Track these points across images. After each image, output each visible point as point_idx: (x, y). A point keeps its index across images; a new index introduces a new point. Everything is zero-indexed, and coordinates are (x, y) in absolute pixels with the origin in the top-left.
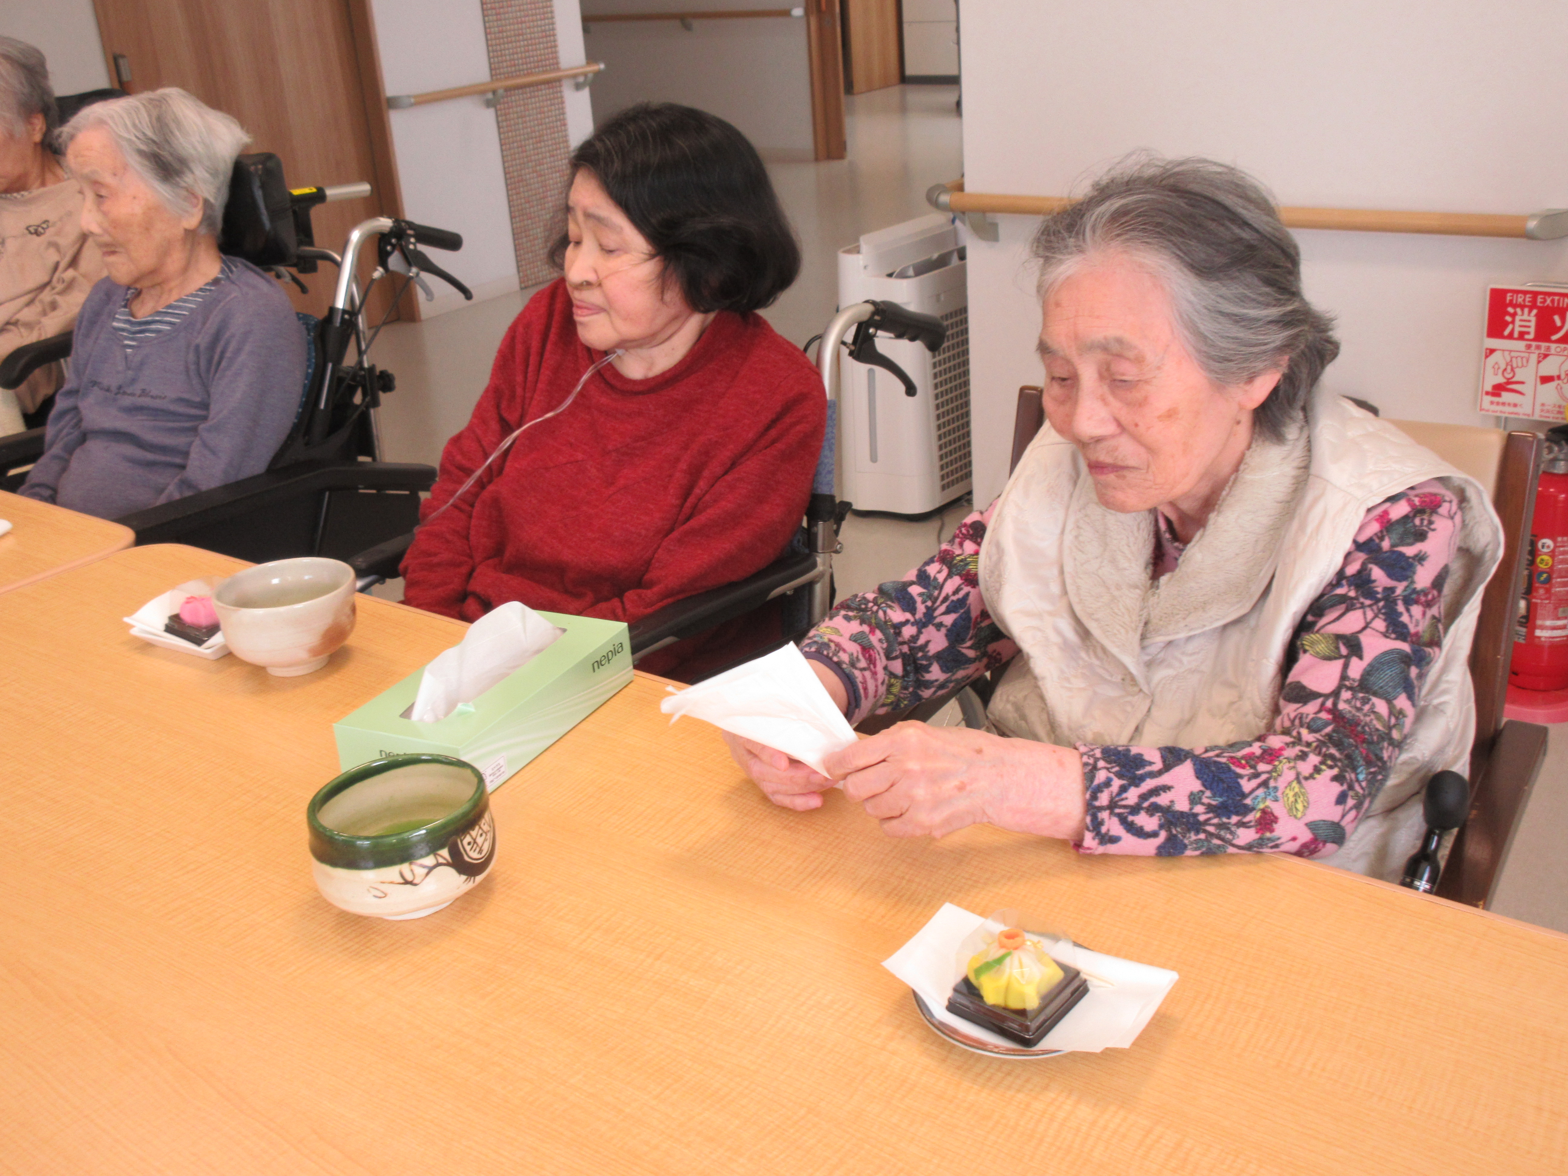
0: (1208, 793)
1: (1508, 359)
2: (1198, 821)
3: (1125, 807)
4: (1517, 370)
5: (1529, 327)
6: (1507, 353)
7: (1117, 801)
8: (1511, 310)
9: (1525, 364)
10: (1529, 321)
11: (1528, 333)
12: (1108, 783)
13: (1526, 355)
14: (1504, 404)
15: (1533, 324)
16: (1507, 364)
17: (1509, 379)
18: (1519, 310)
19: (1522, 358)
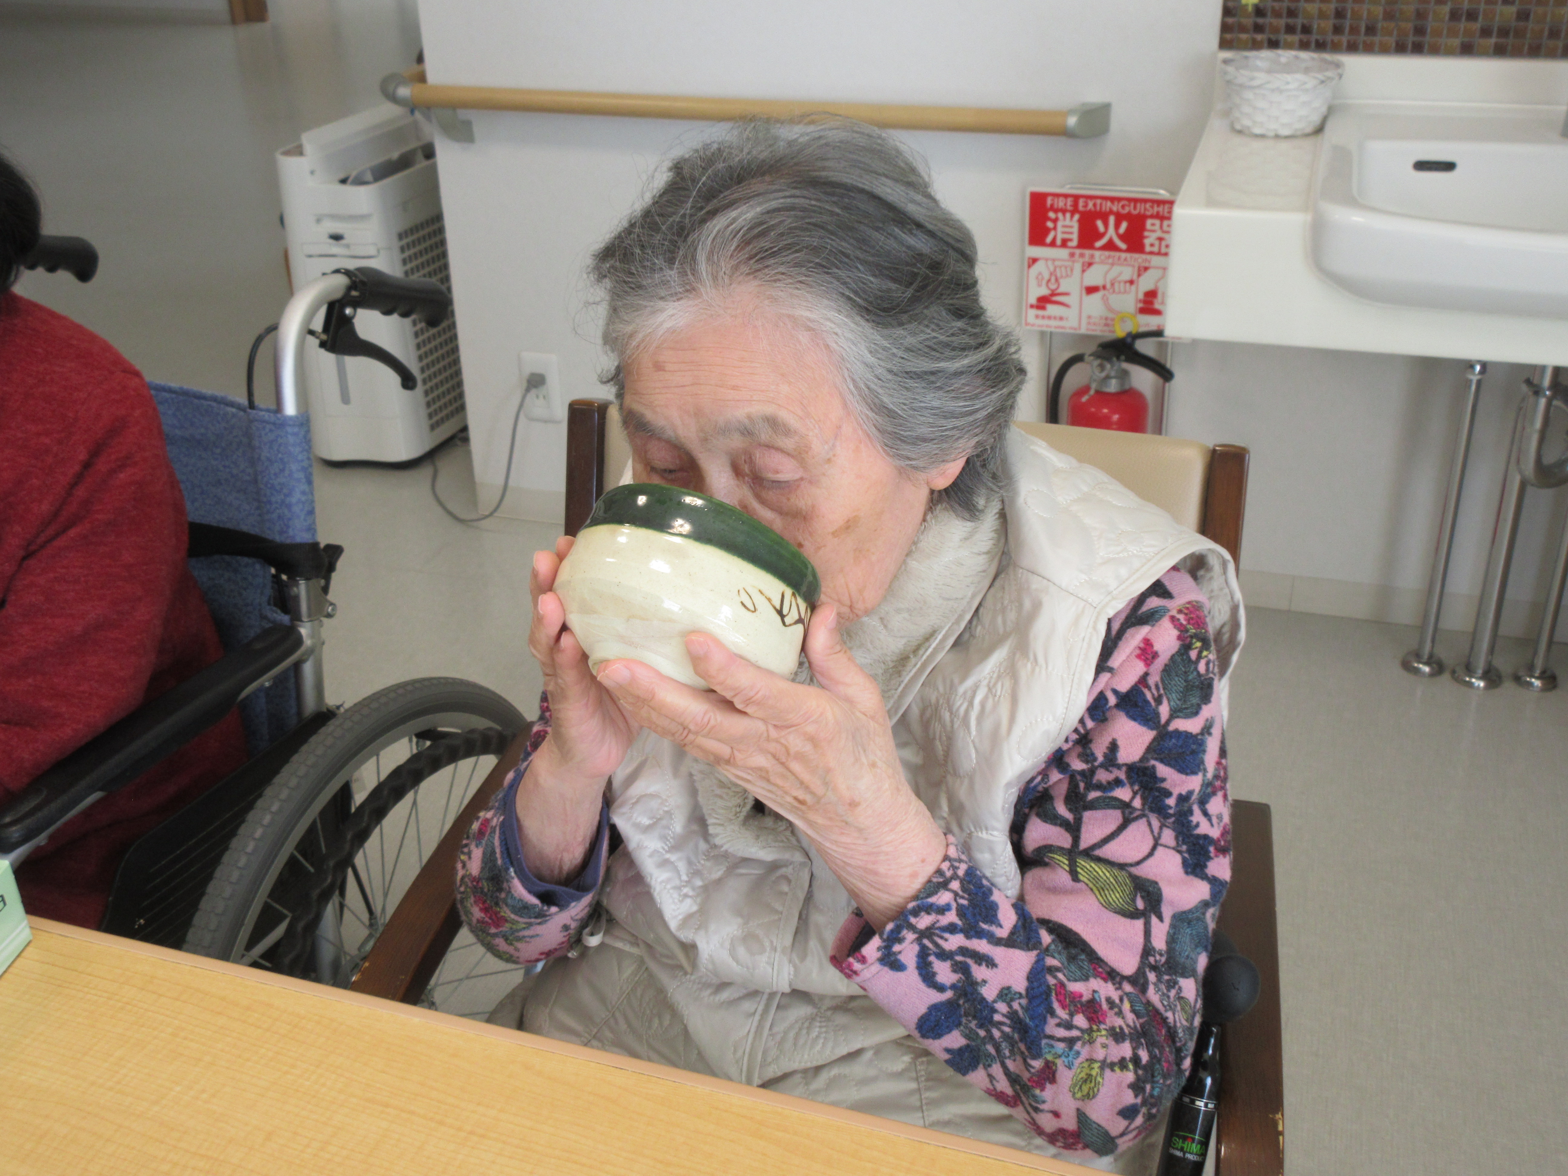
0: (1024, 1002)
1: (1052, 269)
2: (992, 1017)
3: (937, 945)
4: (1062, 281)
5: (1071, 233)
6: (1050, 263)
7: (934, 934)
8: (1052, 215)
9: (1069, 273)
10: (1071, 227)
11: (1071, 240)
12: (942, 910)
13: (1070, 263)
14: (1049, 318)
15: (1075, 230)
16: (1051, 274)
17: (1053, 291)
18: (1060, 215)
19: (1066, 267)
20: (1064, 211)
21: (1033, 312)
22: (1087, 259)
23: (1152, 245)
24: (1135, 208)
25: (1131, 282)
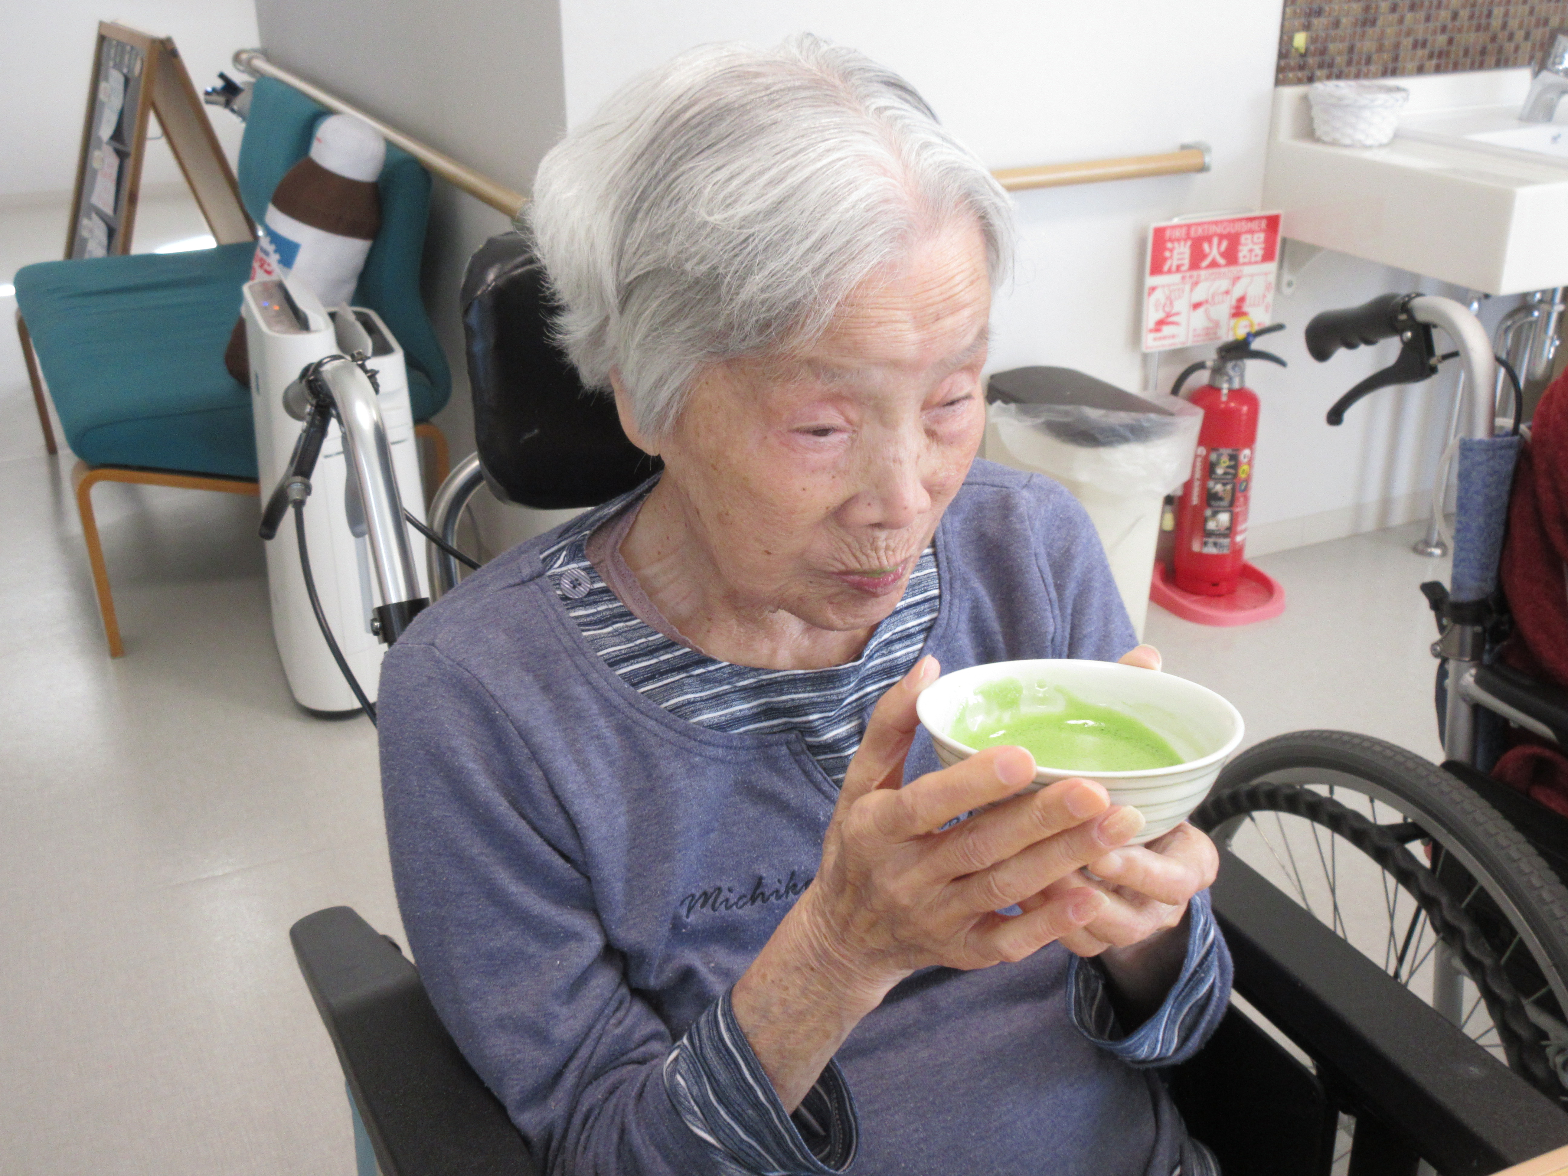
1: (1167, 293)
4: (1175, 303)
5: (1184, 259)
6: (1166, 289)
8: (1169, 245)
9: (1180, 294)
10: (1184, 253)
11: (1183, 265)
13: (1182, 286)
14: (1165, 338)
15: (1187, 255)
16: (1167, 298)
17: (1167, 314)
18: (1176, 244)
19: (1178, 290)
20: (1178, 240)
21: (1152, 336)
22: (1195, 279)
23: (1245, 257)
24: (1234, 227)
25: (1227, 292)
